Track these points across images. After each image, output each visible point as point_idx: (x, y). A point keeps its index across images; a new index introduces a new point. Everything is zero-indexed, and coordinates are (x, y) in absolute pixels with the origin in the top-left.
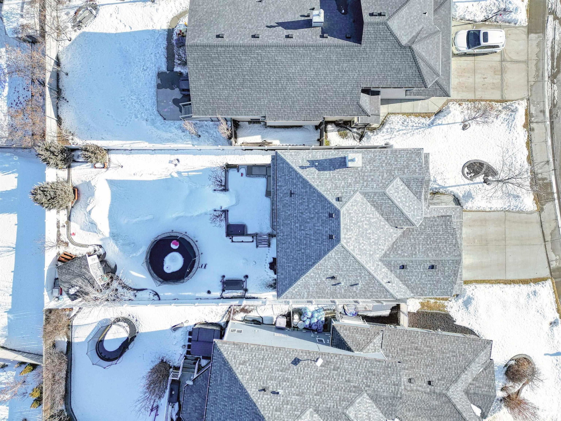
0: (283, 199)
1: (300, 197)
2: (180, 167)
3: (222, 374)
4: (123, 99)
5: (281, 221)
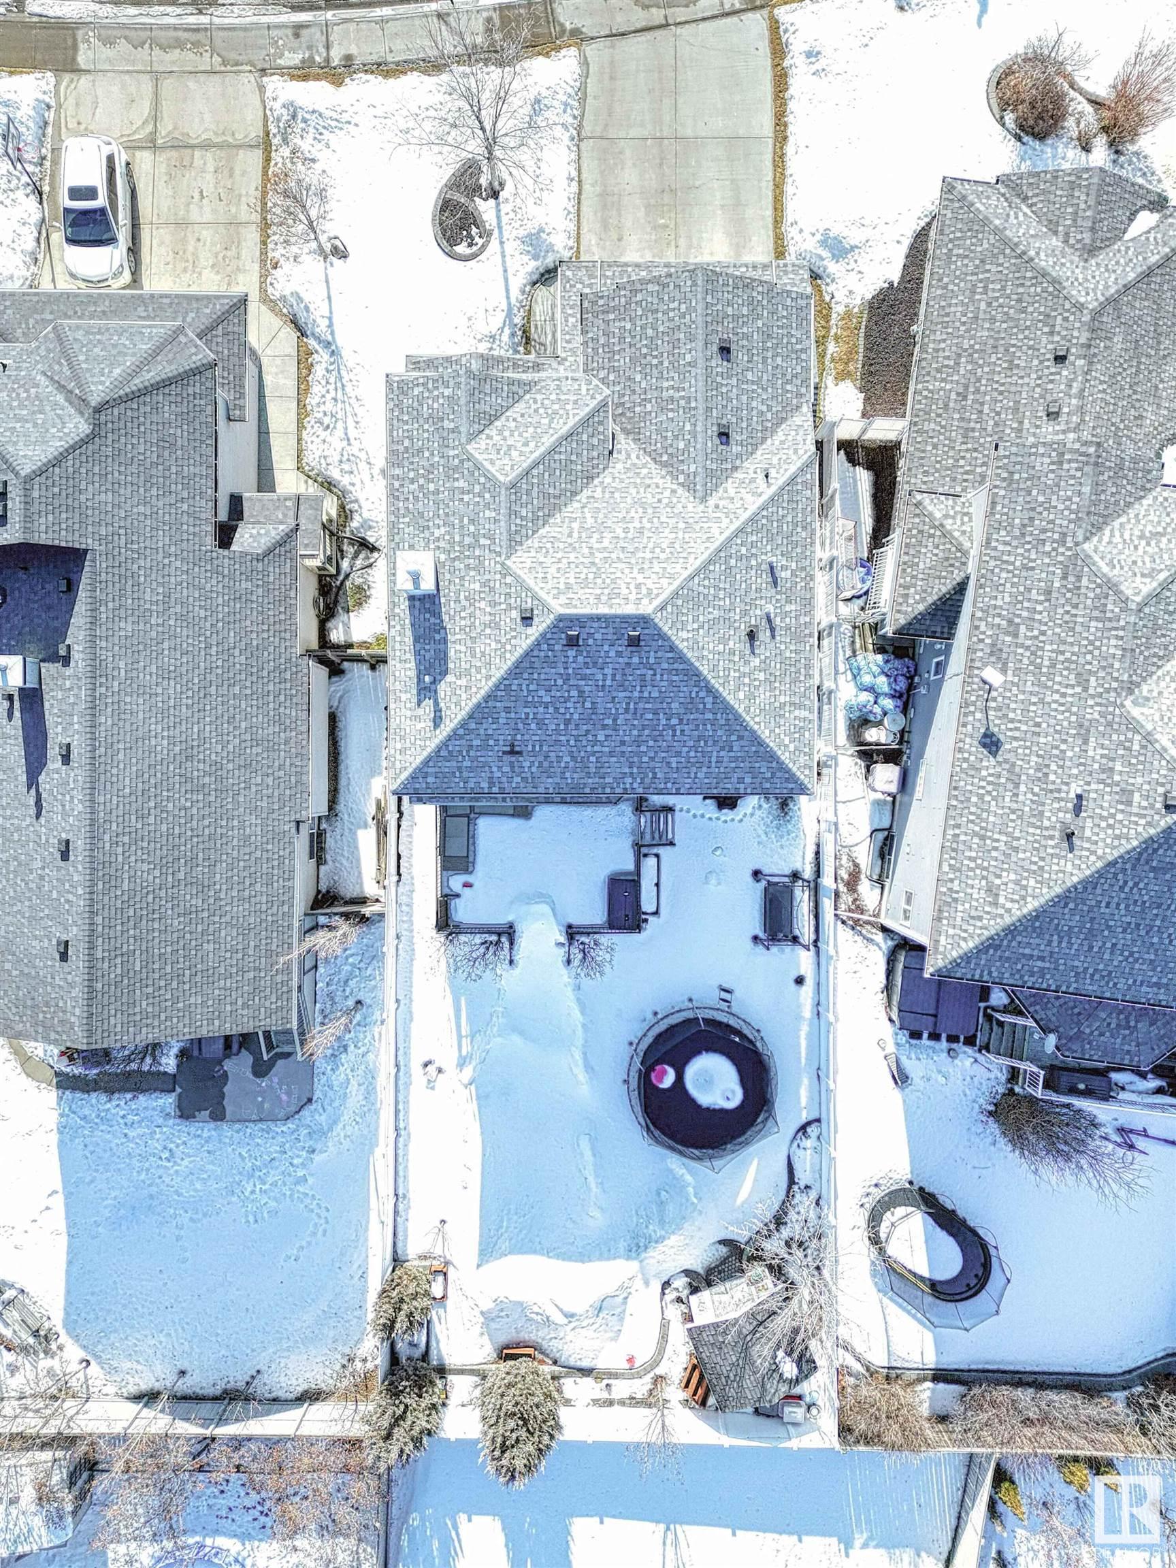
0: (529, 775)
1: (520, 726)
2: (447, 1057)
3: (1024, 955)
4: (251, 1219)
5: (590, 781)
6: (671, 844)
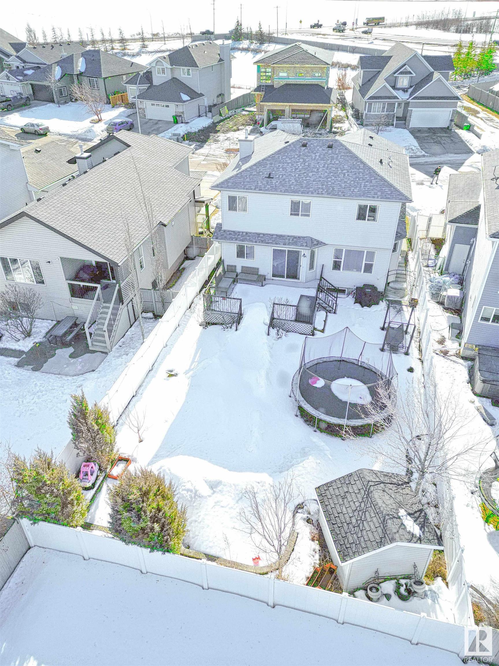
0: (274, 186)
1: (275, 169)
6: (335, 313)
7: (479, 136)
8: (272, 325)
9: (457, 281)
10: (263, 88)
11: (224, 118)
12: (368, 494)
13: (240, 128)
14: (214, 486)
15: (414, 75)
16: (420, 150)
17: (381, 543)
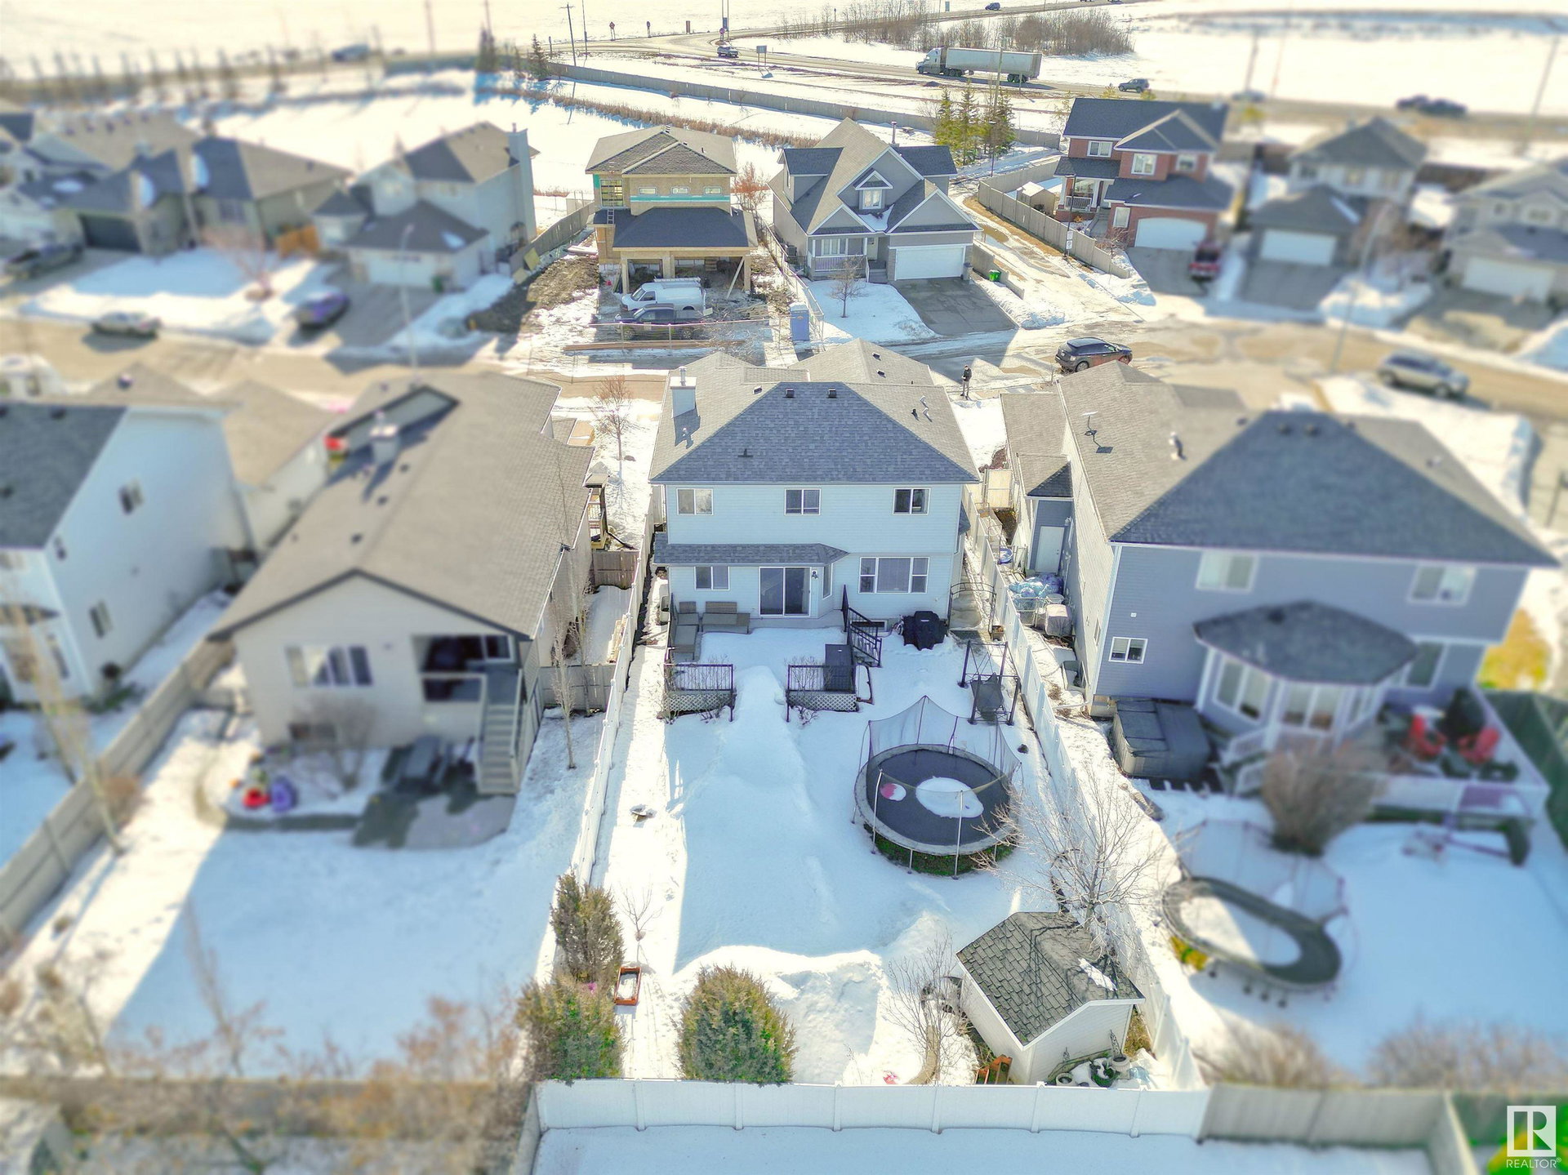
0: (757, 470)
1: (752, 441)
2: (656, 801)
5: (805, 473)
6: (879, 665)
7: (1018, 293)
8: (791, 704)
9: (1056, 588)
10: (611, 218)
11: (534, 272)
12: (1036, 946)
13: (576, 294)
14: (799, 981)
15: (891, 187)
16: (926, 328)
17: (1070, 1008)
